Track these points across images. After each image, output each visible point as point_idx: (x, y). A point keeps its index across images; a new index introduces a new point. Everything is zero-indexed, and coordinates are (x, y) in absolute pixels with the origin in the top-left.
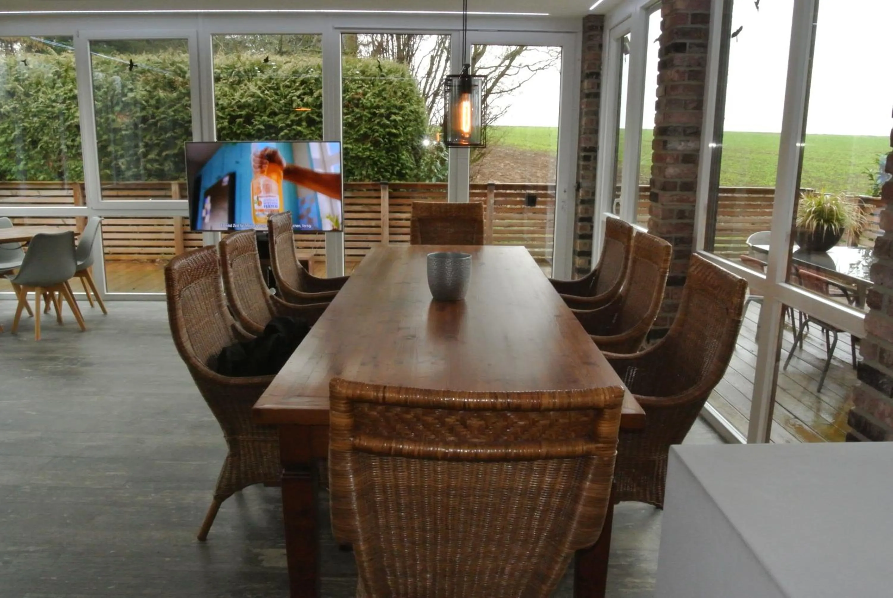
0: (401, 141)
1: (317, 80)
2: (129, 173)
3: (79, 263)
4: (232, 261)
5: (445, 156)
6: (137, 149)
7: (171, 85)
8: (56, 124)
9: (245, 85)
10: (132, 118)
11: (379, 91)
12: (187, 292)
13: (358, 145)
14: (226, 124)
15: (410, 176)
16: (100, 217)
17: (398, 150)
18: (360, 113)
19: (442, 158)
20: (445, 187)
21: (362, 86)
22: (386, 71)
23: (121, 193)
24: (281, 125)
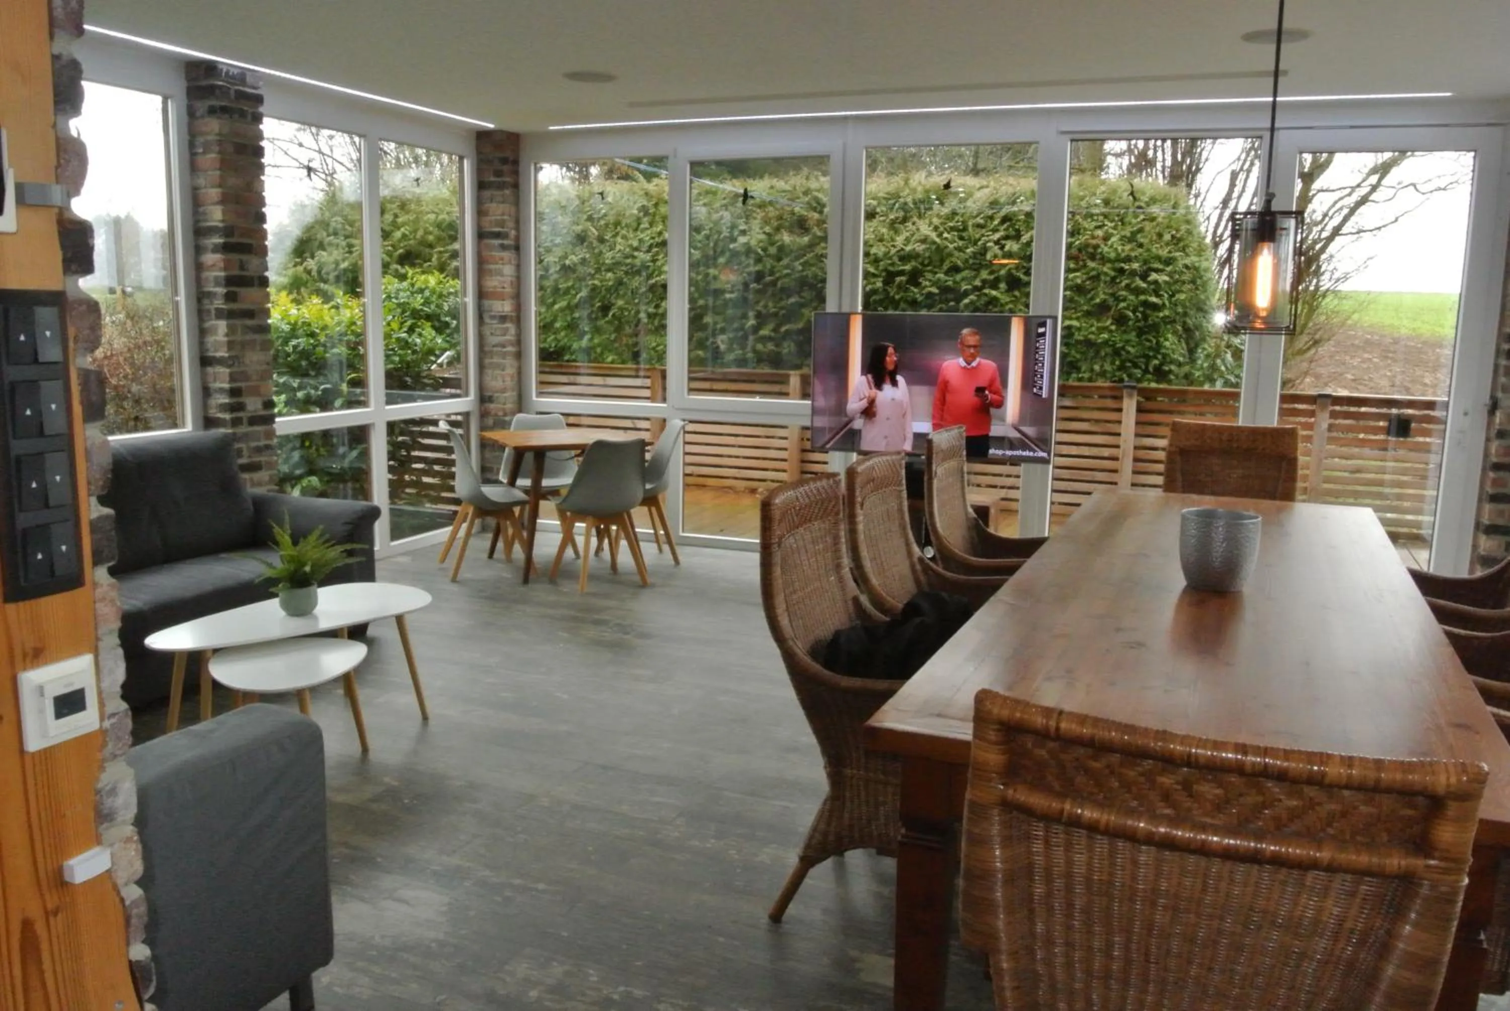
0: (1166, 317)
1: (1029, 215)
2: (731, 357)
3: (648, 486)
4: (864, 499)
5: (1241, 344)
6: (744, 321)
7: (801, 225)
8: (636, 282)
9: (914, 224)
10: (741, 274)
11: (1132, 233)
12: (792, 540)
13: (1090, 322)
14: (879, 284)
15: (1177, 376)
16: (684, 420)
17: (1158, 332)
18: (1098, 269)
19: (1236, 347)
20: (1236, 396)
21: (1104, 225)
22: (1147, 200)
23: (717, 386)
24: (965, 287)
